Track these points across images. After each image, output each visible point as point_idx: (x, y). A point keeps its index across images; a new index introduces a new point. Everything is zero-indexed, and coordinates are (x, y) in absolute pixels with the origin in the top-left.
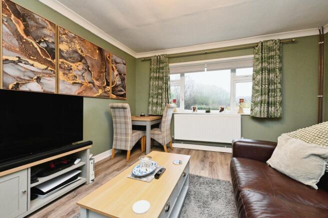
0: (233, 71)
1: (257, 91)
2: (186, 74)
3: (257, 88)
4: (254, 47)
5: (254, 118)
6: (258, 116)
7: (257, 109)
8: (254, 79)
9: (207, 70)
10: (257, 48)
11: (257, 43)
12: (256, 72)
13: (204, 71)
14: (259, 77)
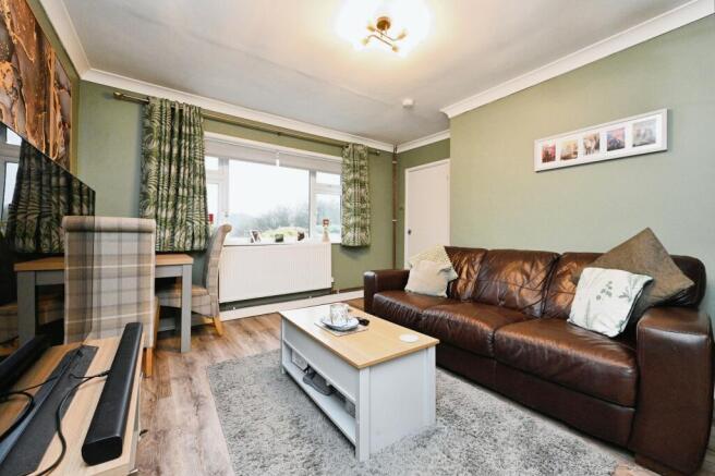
0: (313, 173)
1: (349, 210)
2: (231, 162)
3: (348, 205)
4: (342, 147)
5: (345, 248)
6: (351, 244)
7: (350, 235)
8: (344, 192)
9: (281, 165)
10: (347, 150)
11: (348, 144)
12: (347, 184)
13: (275, 164)
14: (351, 191)
